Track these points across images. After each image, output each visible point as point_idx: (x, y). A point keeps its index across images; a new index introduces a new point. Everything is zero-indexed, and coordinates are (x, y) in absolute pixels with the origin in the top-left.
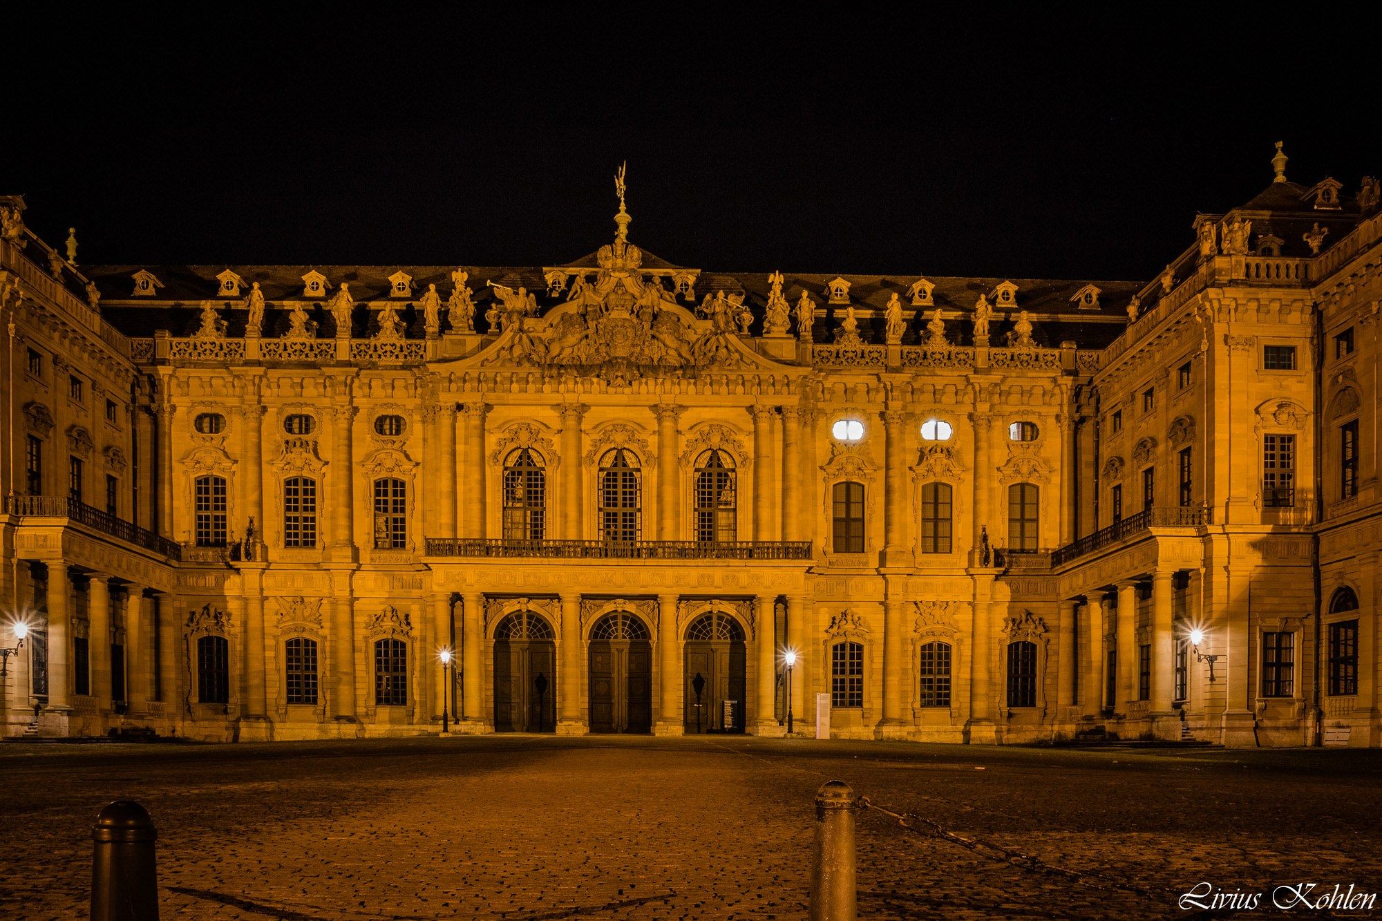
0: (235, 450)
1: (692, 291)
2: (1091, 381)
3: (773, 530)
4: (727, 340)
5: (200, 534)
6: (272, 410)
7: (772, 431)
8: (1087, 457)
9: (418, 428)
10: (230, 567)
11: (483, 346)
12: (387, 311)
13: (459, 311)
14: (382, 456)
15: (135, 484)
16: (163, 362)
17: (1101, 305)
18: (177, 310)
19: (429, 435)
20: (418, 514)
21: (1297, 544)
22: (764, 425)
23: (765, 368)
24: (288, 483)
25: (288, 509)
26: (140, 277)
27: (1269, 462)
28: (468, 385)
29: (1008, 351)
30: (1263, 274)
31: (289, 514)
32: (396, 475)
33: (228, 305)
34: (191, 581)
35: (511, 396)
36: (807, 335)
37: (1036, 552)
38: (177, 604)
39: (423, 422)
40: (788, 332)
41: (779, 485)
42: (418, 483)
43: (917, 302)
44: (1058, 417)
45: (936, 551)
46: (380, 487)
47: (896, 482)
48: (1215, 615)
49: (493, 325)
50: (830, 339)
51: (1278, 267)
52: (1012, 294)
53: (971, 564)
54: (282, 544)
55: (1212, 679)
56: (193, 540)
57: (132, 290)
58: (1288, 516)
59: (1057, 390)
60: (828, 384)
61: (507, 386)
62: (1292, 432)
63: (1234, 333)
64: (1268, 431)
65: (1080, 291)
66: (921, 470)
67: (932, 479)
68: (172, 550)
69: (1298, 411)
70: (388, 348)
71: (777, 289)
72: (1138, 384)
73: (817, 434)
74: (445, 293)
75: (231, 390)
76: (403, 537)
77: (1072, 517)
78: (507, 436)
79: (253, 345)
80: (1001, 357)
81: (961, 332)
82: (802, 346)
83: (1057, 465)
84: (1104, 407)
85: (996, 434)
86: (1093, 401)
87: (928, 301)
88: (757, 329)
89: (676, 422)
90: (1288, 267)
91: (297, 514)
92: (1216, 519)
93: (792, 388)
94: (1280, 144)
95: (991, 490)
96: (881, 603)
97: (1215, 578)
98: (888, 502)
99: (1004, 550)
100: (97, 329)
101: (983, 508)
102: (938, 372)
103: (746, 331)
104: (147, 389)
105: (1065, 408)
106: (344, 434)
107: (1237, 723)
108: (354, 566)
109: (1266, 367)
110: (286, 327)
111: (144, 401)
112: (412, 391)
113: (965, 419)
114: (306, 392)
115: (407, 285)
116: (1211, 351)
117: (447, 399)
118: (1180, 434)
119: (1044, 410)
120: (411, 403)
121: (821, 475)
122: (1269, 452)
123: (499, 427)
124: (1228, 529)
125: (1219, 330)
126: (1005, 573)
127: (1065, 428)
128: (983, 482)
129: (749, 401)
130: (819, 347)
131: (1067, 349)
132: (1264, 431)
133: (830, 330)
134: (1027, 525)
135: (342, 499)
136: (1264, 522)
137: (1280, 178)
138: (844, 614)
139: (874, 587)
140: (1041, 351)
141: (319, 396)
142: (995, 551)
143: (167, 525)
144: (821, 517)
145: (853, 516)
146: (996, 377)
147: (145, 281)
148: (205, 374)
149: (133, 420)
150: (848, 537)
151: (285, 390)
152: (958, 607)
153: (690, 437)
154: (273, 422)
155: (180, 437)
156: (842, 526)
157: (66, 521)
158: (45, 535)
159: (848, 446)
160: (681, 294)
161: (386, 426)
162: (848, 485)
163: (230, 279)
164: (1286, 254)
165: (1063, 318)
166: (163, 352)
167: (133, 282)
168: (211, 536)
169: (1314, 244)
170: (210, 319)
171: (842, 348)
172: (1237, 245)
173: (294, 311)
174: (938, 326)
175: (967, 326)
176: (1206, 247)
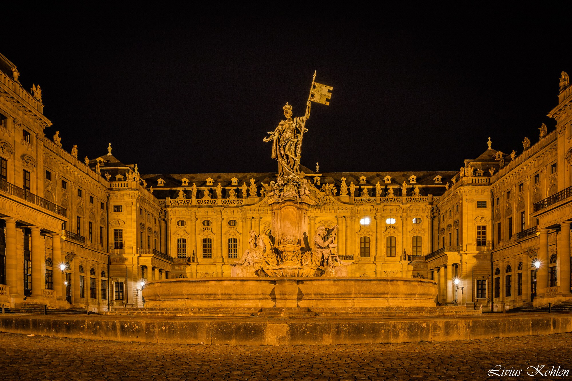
0: (189, 231)
1: (319, 182)
2: (437, 206)
3: (343, 251)
4: (329, 197)
5: (179, 255)
6: (199, 219)
7: (342, 223)
8: (436, 228)
9: (241, 224)
10: (188, 264)
11: (260, 201)
12: (232, 190)
13: (253, 191)
14: (230, 232)
15: (160, 241)
16: (168, 206)
17: (442, 181)
18: (171, 191)
19: (244, 226)
20: (241, 248)
21: (486, 256)
22: (340, 221)
23: (340, 205)
24: (204, 240)
25: (204, 247)
26: (159, 180)
27: (479, 233)
28: (255, 212)
29: (412, 198)
30: (477, 181)
31: (204, 249)
32: (235, 237)
33: (185, 189)
34: (176, 268)
35: (268, 214)
36: (353, 194)
37: (421, 256)
38: (172, 275)
39: (242, 222)
40: (347, 194)
41: (344, 238)
42: (241, 239)
43: (386, 182)
44: (427, 216)
45: (391, 256)
46: (230, 240)
47: (379, 237)
48: (463, 276)
49: (262, 194)
50: (359, 195)
51: (481, 179)
52: (415, 179)
53: (401, 260)
54: (202, 257)
55: (463, 293)
56: (177, 256)
57: (157, 185)
58: (484, 248)
59: (427, 208)
60: (359, 209)
61: (266, 212)
62: (485, 225)
63: (468, 198)
64: (478, 225)
65: (436, 177)
66: (386, 233)
67: (389, 235)
68: (171, 259)
69: (487, 219)
70: (232, 201)
71: (344, 182)
72: (448, 208)
73: (356, 223)
74: (249, 184)
75: (187, 214)
76: (237, 255)
77: (431, 246)
78: (266, 226)
79: (194, 201)
80: (410, 199)
81: (398, 192)
82: (351, 198)
83: (427, 230)
84: (441, 213)
85: (409, 222)
86: (438, 211)
87: (390, 182)
88: (338, 194)
89: (315, 221)
90: (484, 179)
91: (206, 249)
92: (463, 250)
93: (348, 210)
94: (489, 138)
95: (407, 238)
96: (375, 272)
97: (463, 266)
98: (376, 242)
99: (411, 255)
100: (153, 199)
101: (405, 243)
102: (391, 204)
103: (335, 194)
104: (164, 214)
105: (429, 214)
106: (220, 226)
107: (469, 305)
108: (223, 263)
109: (478, 207)
110: (203, 196)
111: (163, 217)
112: (239, 213)
113: (399, 217)
114: (209, 214)
115: (236, 181)
116: (462, 202)
117: (249, 216)
118: (456, 225)
119: (423, 214)
120: (239, 217)
121: (357, 235)
122: (479, 231)
123: (264, 223)
124: (466, 252)
125: (464, 197)
126: (411, 262)
127: (429, 220)
128: (405, 236)
129: (336, 214)
130: (356, 198)
131: (430, 196)
132: (477, 225)
133: (360, 192)
134: (418, 248)
135: (220, 244)
136: (477, 250)
137: (490, 148)
138: (364, 275)
139: (372, 267)
140: (422, 197)
141: (213, 215)
142: (408, 256)
143: (170, 252)
144: (357, 247)
145: (366, 246)
146: (408, 205)
147: (161, 181)
148: (180, 209)
149: (160, 223)
150: (365, 252)
151: (203, 214)
152: (397, 272)
153: (319, 225)
154: (199, 223)
155: (173, 227)
156: (363, 250)
157: (153, 255)
158: (147, 259)
159: (365, 226)
160: (316, 183)
161: (232, 223)
162: (365, 237)
163: (185, 181)
164: (484, 176)
165: (430, 186)
166: (168, 204)
167: (157, 182)
168: (182, 255)
169: (492, 173)
170: (181, 193)
171: (363, 198)
172: (470, 174)
173: (205, 190)
174: (391, 191)
175: (400, 190)
176: (461, 174)
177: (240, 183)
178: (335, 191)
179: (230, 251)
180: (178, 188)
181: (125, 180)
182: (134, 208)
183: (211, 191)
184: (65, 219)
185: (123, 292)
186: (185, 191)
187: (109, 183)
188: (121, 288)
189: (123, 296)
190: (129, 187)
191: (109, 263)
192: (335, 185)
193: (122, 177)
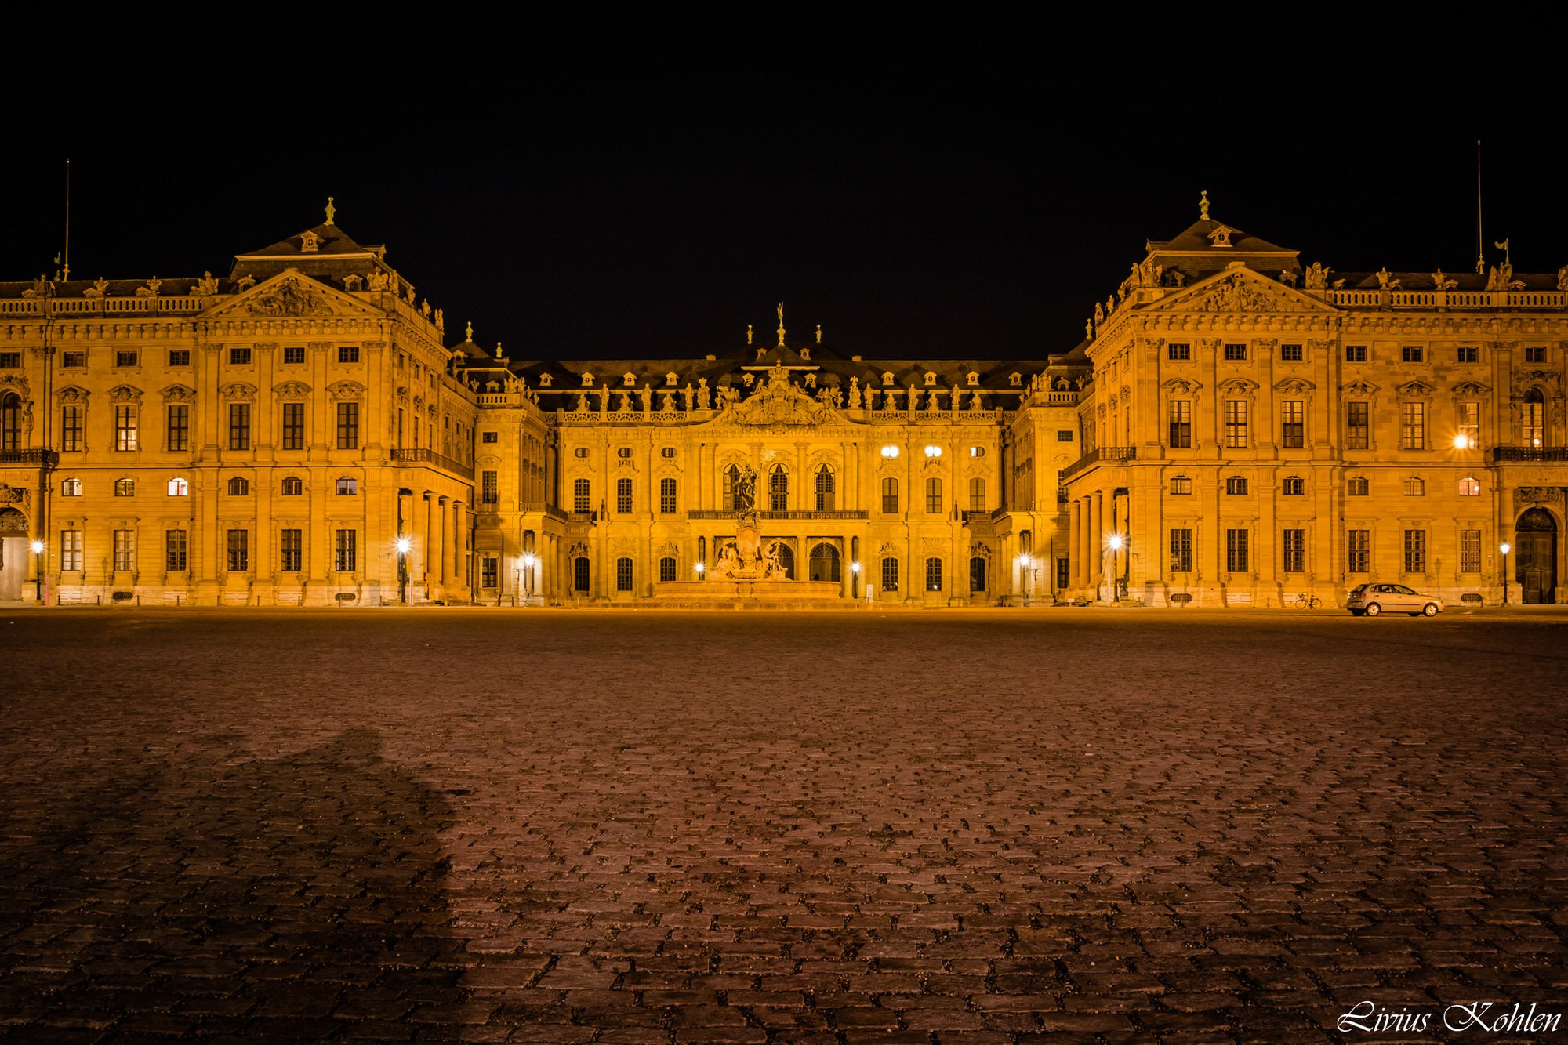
0: (594, 466)
1: (814, 382)
2: (1010, 427)
3: (852, 504)
4: (830, 412)
5: (577, 507)
6: (613, 447)
7: (852, 455)
8: (1009, 464)
9: (682, 454)
10: (593, 524)
11: (715, 416)
12: (668, 395)
13: (703, 398)
14: (665, 468)
15: (546, 483)
16: (561, 424)
17: (1020, 383)
18: (564, 396)
19: (688, 458)
20: (682, 496)
22: (848, 452)
23: (849, 425)
24: (619, 481)
25: (619, 494)
26: (543, 376)
28: (707, 435)
29: (969, 412)
30: (1057, 399)
31: (619, 497)
32: (672, 477)
33: (589, 392)
34: (573, 530)
35: (728, 439)
36: (869, 406)
37: (983, 512)
38: (566, 542)
39: (685, 451)
40: (860, 406)
41: (855, 481)
42: (682, 481)
43: (927, 384)
44: (994, 444)
45: (933, 512)
46: (664, 482)
47: (913, 479)
48: (1036, 551)
49: (719, 405)
50: (881, 407)
51: (1064, 396)
52: (976, 377)
53: (950, 520)
54: (616, 512)
55: (1035, 580)
56: (573, 510)
57: (540, 384)
59: (993, 431)
60: (879, 431)
61: (726, 434)
63: (1043, 426)
65: (1013, 375)
66: (926, 472)
67: (931, 476)
68: (563, 515)
70: (668, 416)
71: (855, 384)
73: (874, 454)
74: (697, 386)
75: (592, 437)
76: (675, 507)
77: (1002, 495)
78: (725, 458)
79: (604, 415)
80: (965, 415)
81: (945, 402)
82: (867, 412)
83: (994, 468)
84: (1017, 439)
85: (963, 454)
86: (1012, 436)
87: (933, 383)
88: (845, 405)
89: (806, 451)
90: (1068, 396)
91: (623, 497)
92: (1036, 509)
93: (861, 434)
95: (961, 481)
96: (906, 538)
97: (1037, 534)
98: (909, 489)
99: (967, 512)
100: (538, 414)
101: (956, 490)
102: (934, 423)
103: (839, 407)
104: (553, 437)
105: (997, 441)
106: (648, 457)
107: (1046, 600)
108: (652, 522)
109: (1059, 440)
110: (619, 406)
111: (552, 443)
112: (679, 436)
113: (947, 446)
114: (629, 437)
115: (675, 380)
116: (1034, 432)
117: (697, 441)
118: (1029, 466)
119: (987, 441)
120: (679, 443)
121: (876, 474)
122: (1060, 478)
123: (722, 454)
124: (1041, 513)
125: (1037, 424)
126: (967, 523)
127: (998, 450)
128: (957, 478)
129: (841, 440)
130: (875, 412)
131: (999, 410)
132: (1058, 468)
133: (881, 401)
134: (979, 498)
135: (646, 490)
136: (1057, 510)
138: (888, 544)
139: (902, 530)
140: (985, 412)
141: (635, 439)
142: (962, 512)
143: (563, 504)
144: (876, 496)
145: (892, 495)
146: (963, 425)
147: (546, 378)
148: (581, 430)
149: (546, 452)
150: (890, 504)
151: (619, 437)
152: (944, 540)
153: (813, 457)
154: (613, 452)
155: (568, 460)
156: (887, 500)
157: (545, 513)
158: (536, 519)
159: (889, 459)
160: (809, 385)
161: (667, 453)
162: (890, 479)
163: (588, 378)
164: (1070, 390)
165: (1000, 392)
166: (561, 419)
167: (540, 380)
168: (582, 508)
169: (1080, 386)
170: (583, 401)
171: (886, 412)
172: (1045, 386)
173: (622, 396)
174: (933, 401)
175: (949, 398)
176: (1034, 386)
177: (681, 384)
178: (840, 400)
179: (663, 501)
180: (577, 392)
181: (502, 390)
182: (516, 436)
183: (632, 397)
184: (472, 483)
185: (495, 574)
186: (589, 397)
187: (476, 396)
188: (492, 568)
189: (495, 580)
190: (509, 402)
191: (475, 527)
192: (841, 390)
193: (496, 385)
